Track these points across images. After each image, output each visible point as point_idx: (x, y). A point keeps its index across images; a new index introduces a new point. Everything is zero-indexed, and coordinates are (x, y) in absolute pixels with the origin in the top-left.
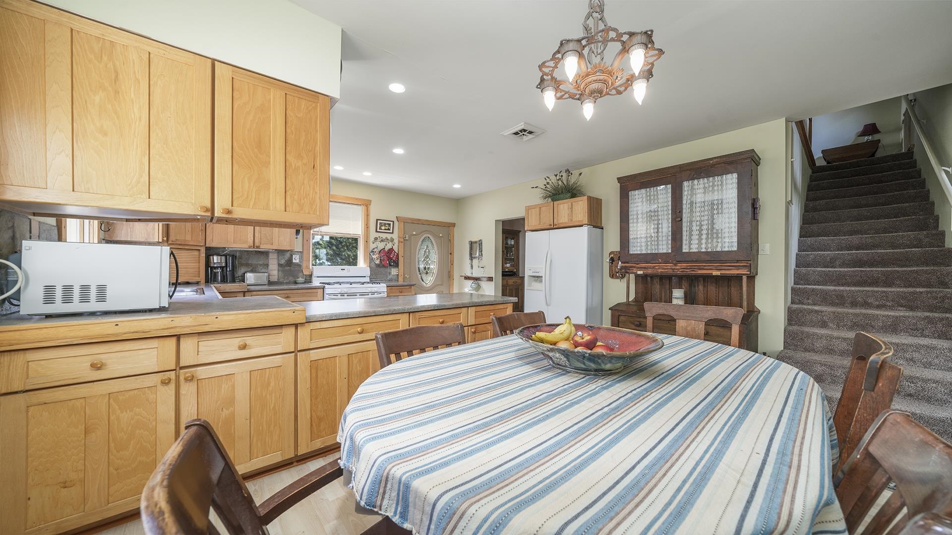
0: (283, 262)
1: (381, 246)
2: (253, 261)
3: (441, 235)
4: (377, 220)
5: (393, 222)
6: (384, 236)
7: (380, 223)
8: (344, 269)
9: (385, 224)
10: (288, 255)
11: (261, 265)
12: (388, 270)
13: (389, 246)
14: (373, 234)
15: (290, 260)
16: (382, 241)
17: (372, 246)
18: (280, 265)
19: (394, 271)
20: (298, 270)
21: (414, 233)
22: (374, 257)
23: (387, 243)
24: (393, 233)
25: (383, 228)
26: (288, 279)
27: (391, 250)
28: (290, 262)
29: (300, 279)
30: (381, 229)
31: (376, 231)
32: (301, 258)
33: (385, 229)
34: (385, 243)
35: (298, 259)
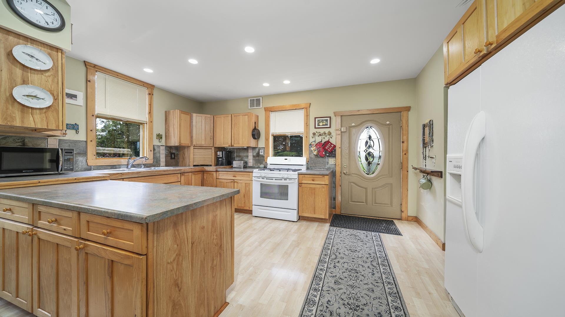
0: (255, 154)
1: (318, 139)
2: (242, 154)
3: (388, 123)
4: (315, 118)
5: (330, 117)
6: (322, 131)
7: (318, 120)
8: (287, 159)
9: (323, 120)
10: (257, 150)
11: (245, 156)
12: (327, 159)
13: (327, 139)
14: (312, 130)
15: (258, 153)
16: (320, 135)
17: (312, 140)
18: (254, 156)
19: (331, 161)
20: (263, 160)
21: (353, 124)
22: (312, 149)
23: (325, 136)
24: (330, 127)
25: (321, 124)
26: (257, 165)
27: (328, 142)
28: (258, 155)
29: (262, 165)
30: (319, 125)
31: (315, 128)
32: (264, 152)
33: (323, 125)
34: (323, 137)
35: (263, 153)
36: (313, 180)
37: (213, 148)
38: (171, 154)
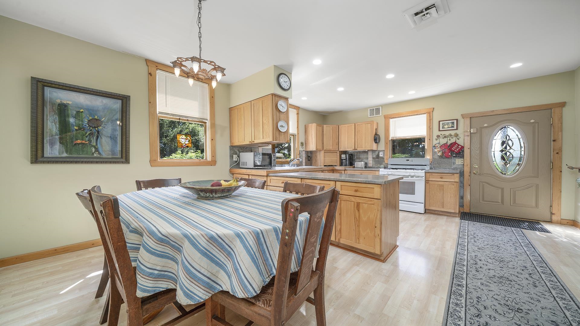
0: (375, 156)
1: (443, 141)
2: (362, 156)
3: (532, 121)
4: (439, 122)
5: (457, 120)
6: (447, 133)
7: (443, 124)
8: (409, 160)
9: (448, 123)
10: (377, 153)
11: (365, 158)
12: (453, 160)
13: (453, 140)
14: (436, 132)
15: (378, 155)
16: (445, 137)
17: (435, 142)
18: (373, 158)
19: (458, 162)
20: (383, 161)
21: (485, 125)
22: (436, 150)
23: (451, 138)
24: (457, 129)
25: (446, 127)
26: (377, 165)
27: (455, 143)
28: (378, 156)
29: (382, 166)
30: (444, 128)
31: (439, 130)
32: (384, 154)
33: (448, 127)
34: (449, 138)
35: (382, 155)
36: (441, 178)
37: (338, 152)
38: (308, 157)
